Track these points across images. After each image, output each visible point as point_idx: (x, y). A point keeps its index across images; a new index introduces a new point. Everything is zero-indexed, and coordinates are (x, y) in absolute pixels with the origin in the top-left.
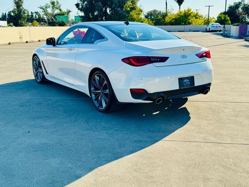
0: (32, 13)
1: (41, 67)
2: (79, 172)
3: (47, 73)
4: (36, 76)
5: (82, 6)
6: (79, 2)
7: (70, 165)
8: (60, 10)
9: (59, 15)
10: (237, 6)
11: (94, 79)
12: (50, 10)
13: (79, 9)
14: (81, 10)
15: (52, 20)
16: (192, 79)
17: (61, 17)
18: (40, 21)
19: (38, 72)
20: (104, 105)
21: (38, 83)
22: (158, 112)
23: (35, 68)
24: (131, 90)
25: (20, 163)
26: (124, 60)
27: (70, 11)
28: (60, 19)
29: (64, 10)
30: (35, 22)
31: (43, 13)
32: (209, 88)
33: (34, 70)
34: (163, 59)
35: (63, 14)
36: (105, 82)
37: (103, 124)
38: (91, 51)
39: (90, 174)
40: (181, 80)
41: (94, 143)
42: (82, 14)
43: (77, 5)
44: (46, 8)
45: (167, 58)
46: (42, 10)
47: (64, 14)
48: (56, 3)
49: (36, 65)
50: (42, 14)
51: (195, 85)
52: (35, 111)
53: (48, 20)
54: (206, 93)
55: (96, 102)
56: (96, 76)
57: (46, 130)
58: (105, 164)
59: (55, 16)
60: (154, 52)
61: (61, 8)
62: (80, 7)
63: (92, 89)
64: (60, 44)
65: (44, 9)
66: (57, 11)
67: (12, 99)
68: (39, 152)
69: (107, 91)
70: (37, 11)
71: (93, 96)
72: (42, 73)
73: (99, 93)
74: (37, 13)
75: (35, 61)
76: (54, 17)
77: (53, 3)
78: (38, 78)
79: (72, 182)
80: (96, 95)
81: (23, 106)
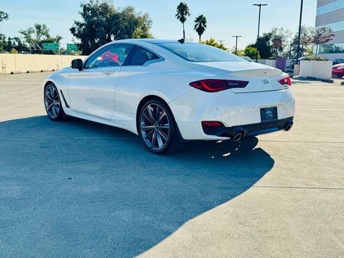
0: (9, 39)
1: (58, 99)
2: (165, 227)
3: (68, 106)
4: (50, 110)
5: (79, 32)
6: (75, 26)
7: (148, 218)
8: (48, 36)
9: (46, 42)
10: (267, 38)
11: (147, 111)
12: (34, 36)
13: (74, 35)
14: (77, 36)
15: (37, 48)
16: (274, 110)
17: (49, 44)
18: (21, 49)
19: (52, 106)
20: (161, 144)
21: (53, 120)
22: (229, 154)
23: (48, 99)
24: (202, 122)
25: (77, 218)
26: (193, 84)
27: (60, 38)
28: (47, 47)
29: (53, 36)
30: (14, 50)
31: (25, 40)
32: (292, 123)
33: (47, 103)
34: (243, 84)
35: (51, 41)
36: (165, 114)
37: (166, 168)
38: (142, 74)
39: (181, 229)
40: (263, 111)
41: (166, 190)
42: (79, 41)
43: (73, 30)
44: (29, 33)
45: (247, 83)
46: (23, 36)
47: (53, 42)
48: (42, 27)
49: (50, 95)
50: (23, 40)
51: (279, 118)
52: (66, 154)
53: (32, 48)
54: (288, 129)
55: (147, 141)
56: (149, 106)
57: (93, 176)
58: (196, 216)
59: (41, 43)
60: (231, 74)
61: (49, 33)
62: (77, 32)
63: (142, 123)
64: (88, 68)
65: (27, 35)
66: (43, 38)
67: (26, 139)
68: (97, 203)
69: (167, 126)
70: (17, 37)
71: (143, 133)
72: (60, 106)
73: (153, 129)
74: (16, 39)
75: (49, 90)
76: (40, 45)
77: (38, 27)
78: (52, 114)
79: (162, 239)
80: (147, 131)
81: (46, 148)
